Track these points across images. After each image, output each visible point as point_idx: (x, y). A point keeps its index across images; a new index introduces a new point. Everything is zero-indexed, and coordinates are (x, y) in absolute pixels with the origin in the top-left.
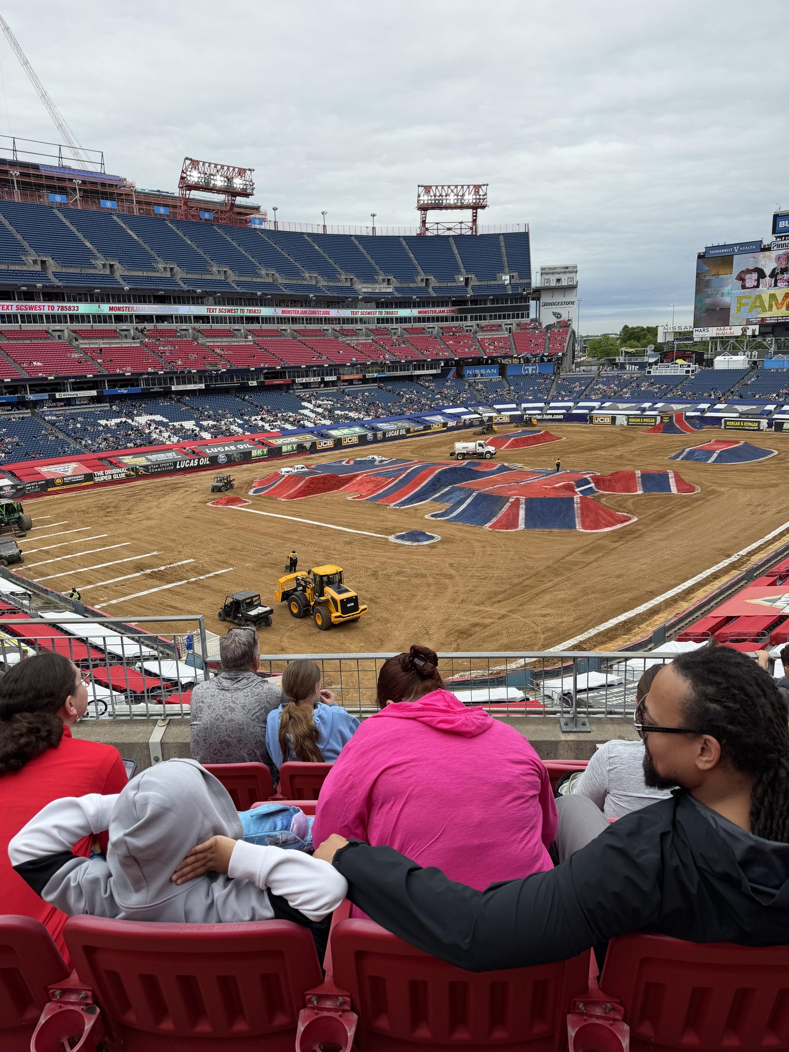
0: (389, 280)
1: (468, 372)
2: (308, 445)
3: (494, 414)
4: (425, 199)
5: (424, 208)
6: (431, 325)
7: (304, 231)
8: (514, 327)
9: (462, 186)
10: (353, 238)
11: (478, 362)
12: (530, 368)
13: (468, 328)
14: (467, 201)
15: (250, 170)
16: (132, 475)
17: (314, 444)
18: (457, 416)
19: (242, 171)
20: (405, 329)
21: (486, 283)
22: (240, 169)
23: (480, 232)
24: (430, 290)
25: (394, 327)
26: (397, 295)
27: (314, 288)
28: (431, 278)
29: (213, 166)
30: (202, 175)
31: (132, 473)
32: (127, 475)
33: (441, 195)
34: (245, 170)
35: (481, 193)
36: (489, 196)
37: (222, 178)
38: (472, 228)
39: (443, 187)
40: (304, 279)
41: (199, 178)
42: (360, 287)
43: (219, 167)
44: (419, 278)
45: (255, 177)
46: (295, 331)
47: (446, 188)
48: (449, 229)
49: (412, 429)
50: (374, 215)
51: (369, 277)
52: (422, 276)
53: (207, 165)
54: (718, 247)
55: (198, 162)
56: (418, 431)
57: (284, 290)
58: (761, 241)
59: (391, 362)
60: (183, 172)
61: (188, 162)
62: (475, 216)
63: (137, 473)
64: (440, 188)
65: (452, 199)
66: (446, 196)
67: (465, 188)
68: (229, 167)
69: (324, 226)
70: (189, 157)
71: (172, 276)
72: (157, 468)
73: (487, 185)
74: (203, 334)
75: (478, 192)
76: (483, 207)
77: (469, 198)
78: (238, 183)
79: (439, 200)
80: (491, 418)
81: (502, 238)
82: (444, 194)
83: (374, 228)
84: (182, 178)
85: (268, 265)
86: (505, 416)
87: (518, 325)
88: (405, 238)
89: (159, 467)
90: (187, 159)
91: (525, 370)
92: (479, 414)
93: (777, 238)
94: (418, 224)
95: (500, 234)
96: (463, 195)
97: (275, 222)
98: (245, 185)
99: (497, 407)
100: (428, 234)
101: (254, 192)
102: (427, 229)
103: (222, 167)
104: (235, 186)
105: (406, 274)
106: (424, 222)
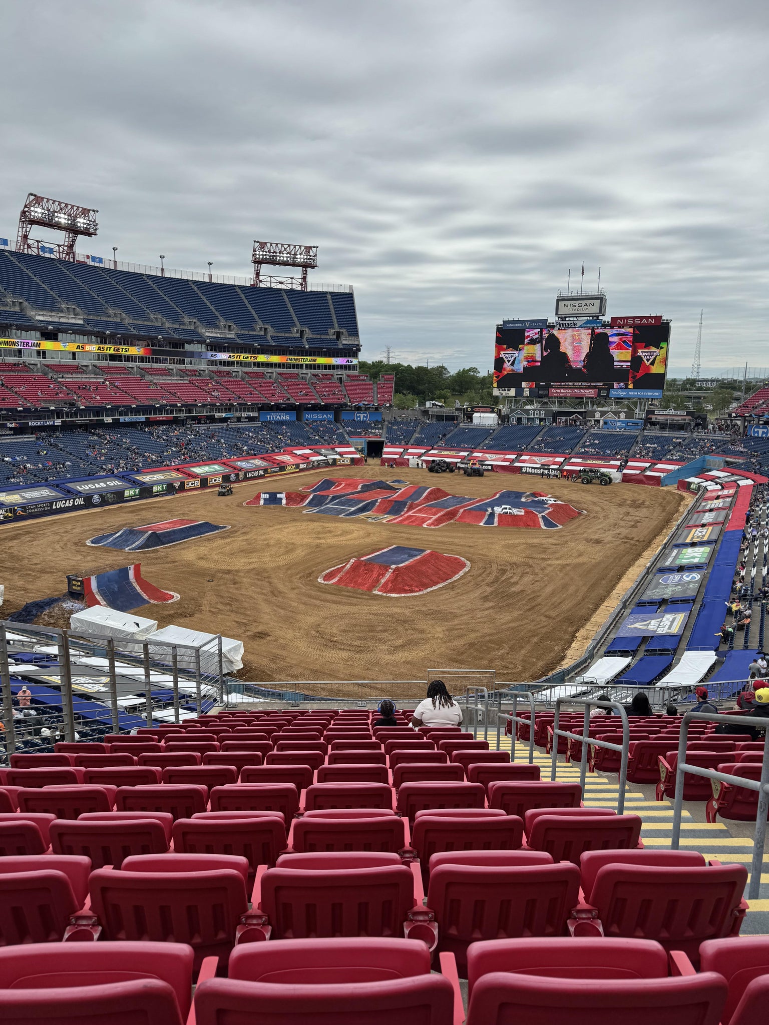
0: (230, 326)
1: (307, 416)
2: (177, 485)
3: (337, 457)
4: (260, 254)
5: (258, 262)
6: (270, 370)
7: (143, 272)
8: (344, 378)
9: (295, 246)
10: (190, 283)
11: (316, 408)
12: (362, 416)
13: (303, 375)
14: (299, 260)
15: (94, 211)
16: (10, 517)
17: (182, 484)
18: (305, 457)
19: (86, 211)
20: (246, 373)
21: (319, 336)
22: (84, 209)
23: (309, 289)
24: (269, 338)
25: (236, 370)
26: (239, 341)
27: (160, 329)
28: (270, 328)
29: (57, 203)
30: (46, 212)
31: (10, 515)
32: (5, 517)
33: (275, 252)
34: (89, 210)
35: (311, 254)
36: (318, 257)
37: (66, 217)
38: (301, 284)
39: (277, 245)
40: (149, 320)
41: (42, 214)
42: (204, 331)
43: (63, 205)
44: (258, 327)
45: (98, 218)
46: (142, 369)
47: (280, 246)
48: (281, 283)
49: (269, 471)
50: (210, 264)
51: (212, 323)
52: (260, 325)
53: (51, 202)
54: (513, 322)
55: (42, 198)
56: (274, 472)
57: (132, 330)
58: (547, 320)
59: (238, 404)
60: (26, 206)
61: (32, 198)
62: (305, 273)
63: (15, 514)
64: (274, 245)
65: (285, 257)
66: (280, 253)
67: (297, 248)
68: (73, 206)
69: (163, 269)
70: (34, 193)
71: (22, 310)
72: (34, 508)
73: (317, 247)
74: (53, 370)
75: (309, 252)
76: (313, 267)
77: (300, 258)
78: (81, 222)
79: (273, 256)
80: (335, 460)
81: (329, 296)
82: (278, 251)
83: (210, 276)
84: (24, 212)
85: (115, 305)
86: (347, 458)
87: (348, 376)
88: (240, 287)
89: (36, 507)
90: (31, 194)
91: (357, 417)
92: (325, 456)
93: (559, 318)
94: (253, 276)
95: (327, 292)
96: (295, 254)
97: (115, 262)
98: (89, 224)
99: (339, 450)
100: (262, 285)
101: (97, 232)
102: (261, 281)
103: (67, 205)
104: (79, 225)
105: (246, 322)
106: (258, 275)
